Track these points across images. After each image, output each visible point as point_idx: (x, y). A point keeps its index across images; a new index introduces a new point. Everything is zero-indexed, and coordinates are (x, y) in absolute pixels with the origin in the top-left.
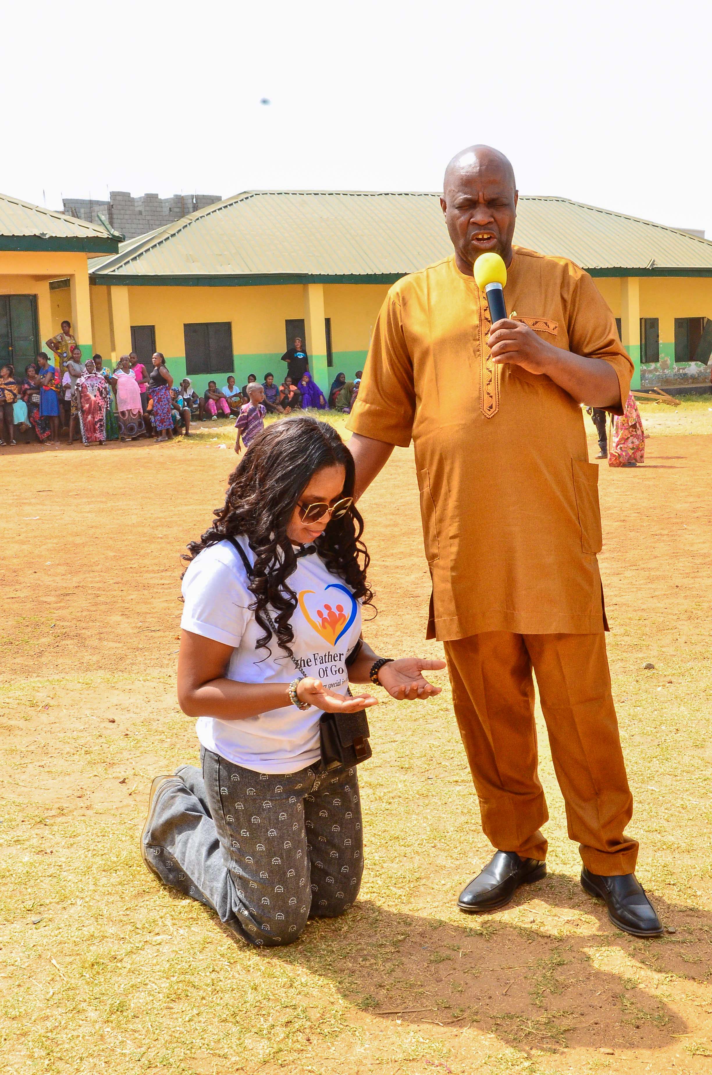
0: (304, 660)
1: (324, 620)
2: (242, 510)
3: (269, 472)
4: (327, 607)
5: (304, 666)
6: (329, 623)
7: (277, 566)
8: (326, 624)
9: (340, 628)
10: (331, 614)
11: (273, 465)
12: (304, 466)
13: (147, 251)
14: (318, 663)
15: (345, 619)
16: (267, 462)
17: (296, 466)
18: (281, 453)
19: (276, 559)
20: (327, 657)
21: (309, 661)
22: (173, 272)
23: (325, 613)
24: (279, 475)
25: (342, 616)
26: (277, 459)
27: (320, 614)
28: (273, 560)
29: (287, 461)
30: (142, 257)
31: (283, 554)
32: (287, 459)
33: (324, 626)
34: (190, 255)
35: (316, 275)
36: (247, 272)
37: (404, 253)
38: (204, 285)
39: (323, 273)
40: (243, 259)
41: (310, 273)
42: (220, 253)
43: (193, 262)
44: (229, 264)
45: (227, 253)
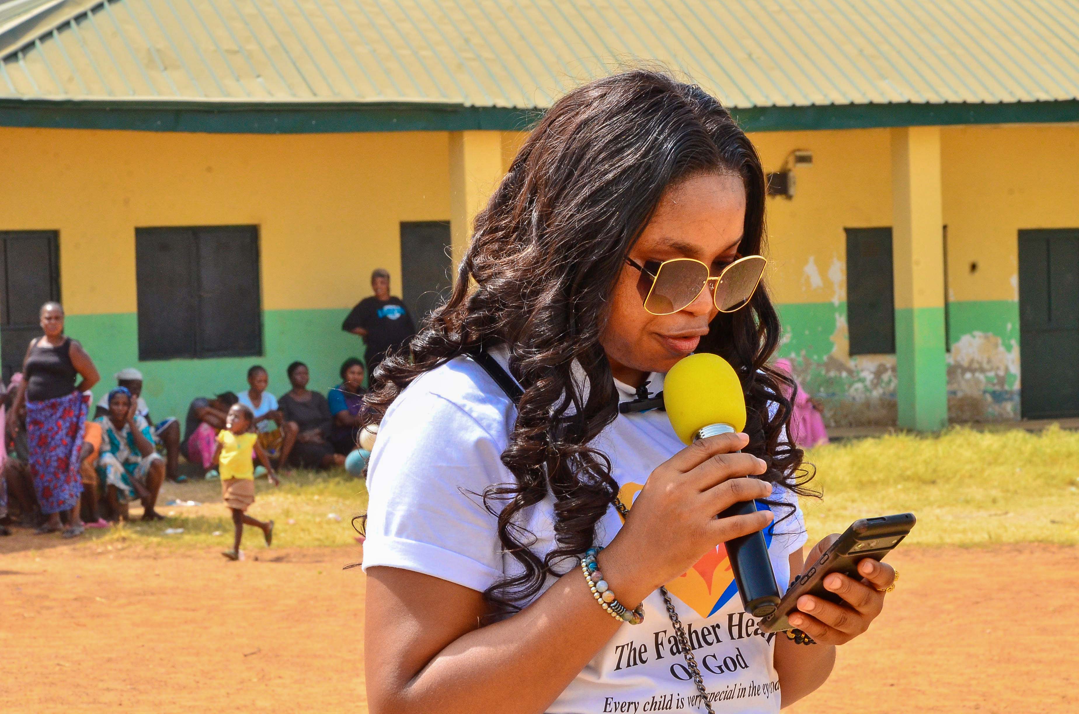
2: (501, 281)
3: (564, 188)
7: (572, 410)
11: (570, 174)
12: (642, 170)
13: (48, 36)
16: (558, 169)
17: (624, 171)
18: (588, 145)
19: (571, 396)
21: (643, 650)
22: (110, 94)
24: (586, 192)
26: (579, 160)
28: (563, 396)
29: (603, 159)
30: (32, 54)
31: (588, 383)
32: (602, 156)
34: (158, 51)
35: (485, 109)
36: (304, 97)
37: (712, 56)
38: (193, 129)
39: (501, 103)
40: (294, 64)
41: (468, 104)
42: (235, 48)
43: (166, 69)
44: (258, 76)
45: (252, 47)
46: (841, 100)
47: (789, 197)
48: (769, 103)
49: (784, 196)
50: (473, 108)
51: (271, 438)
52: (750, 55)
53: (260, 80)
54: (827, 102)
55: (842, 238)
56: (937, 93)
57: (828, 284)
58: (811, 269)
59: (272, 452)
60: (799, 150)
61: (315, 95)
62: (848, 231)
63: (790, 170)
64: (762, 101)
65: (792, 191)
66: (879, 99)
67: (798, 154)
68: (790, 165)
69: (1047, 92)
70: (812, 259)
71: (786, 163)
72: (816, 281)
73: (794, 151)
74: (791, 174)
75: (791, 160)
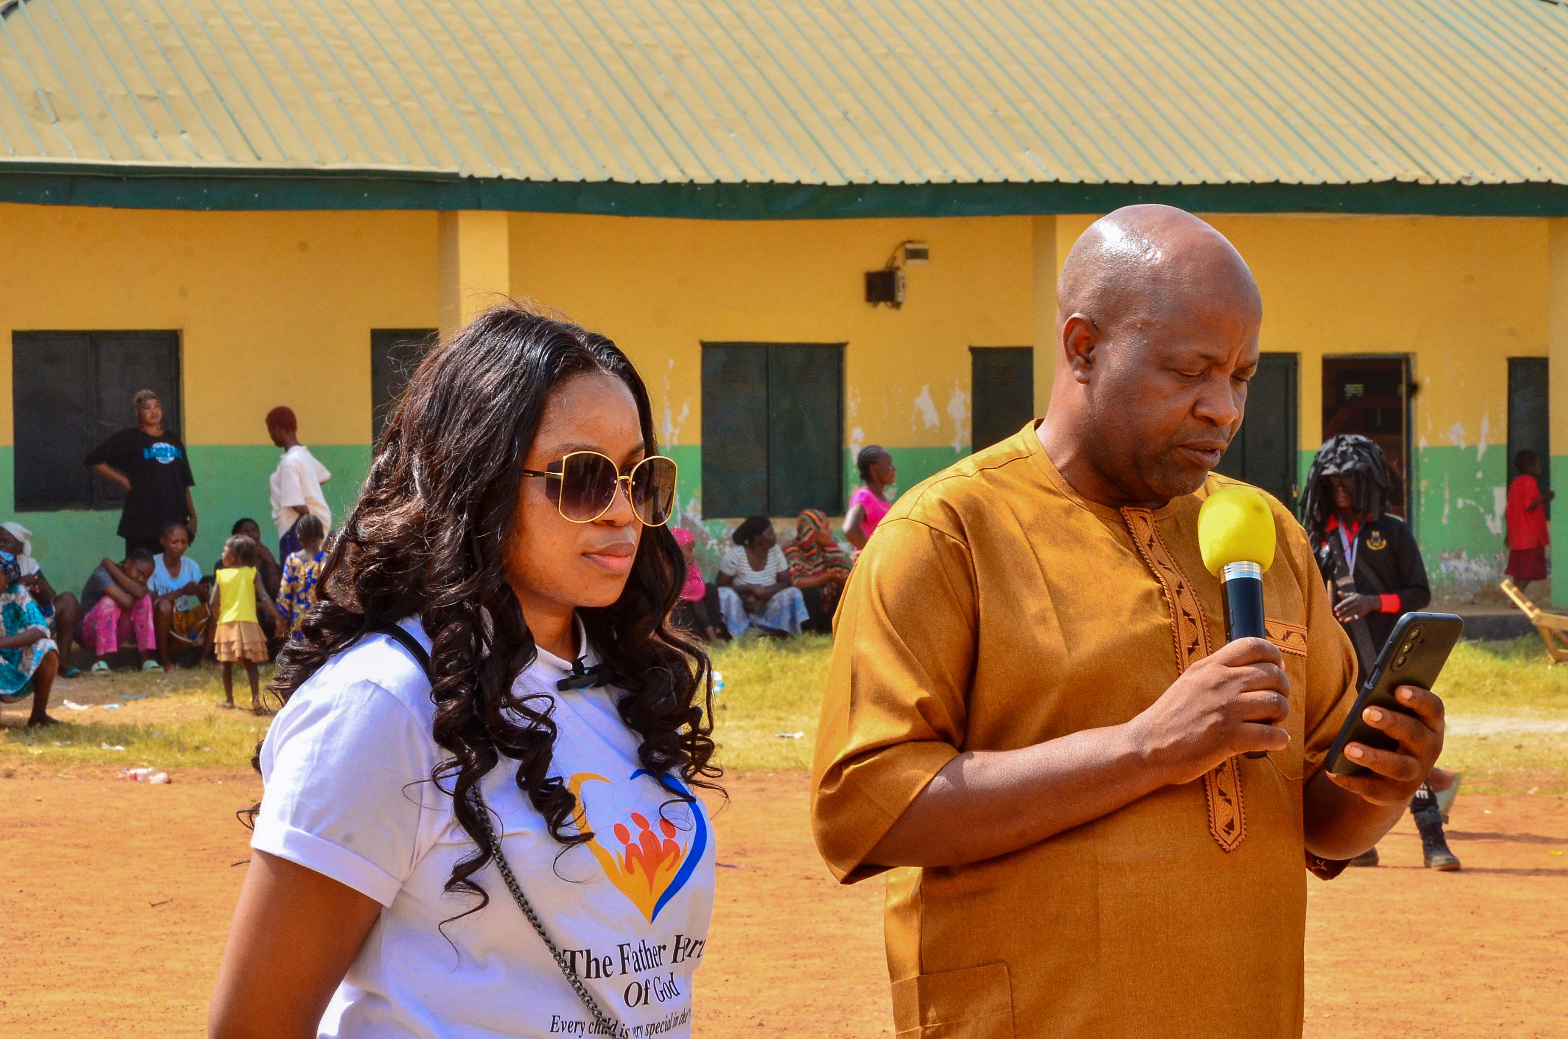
0: (596, 960)
1: (631, 850)
4: (638, 819)
5: (598, 976)
6: (640, 858)
8: (635, 861)
9: (665, 877)
10: (648, 838)
14: (630, 968)
15: (677, 856)
20: (643, 953)
21: (607, 962)
23: (635, 833)
25: (671, 847)
27: (621, 832)
33: (629, 868)
34: (48, 94)
35: (488, 181)
36: (245, 161)
37: (794, 114)
38: (93, 202)
39: (509, 173)
40: (232, 117)
41: (464, 174)
42: (154, 93)
43: (58, 120)
44: (183, 132)
45: (174, 91)
46: (965, 177)
47: (897, 305)
48: (869, 181)
49: (889, 304)
50: (471, 177)
51: (192, 619)
52: (845, 114)
53: (185, 136)
54: (948, 180)
55: (967, 361)
56: (1094, 170)
57: (946, 420)
58: (924, 402)
59: (193, 637)
60: (910, 242)
61: (259, 158)
62: (975, 351)
63: (898, 269)
64: (859, 177)
65: (900, 297)
66: (1016, 177)
67: (910, 246)
68: (898, 263)
69: (1241, 171)
70: (925, 388)
71: (894, 258)
72: (931, 417)
73: (904, 243)
74: (900, 274)
75: (900, 254)
